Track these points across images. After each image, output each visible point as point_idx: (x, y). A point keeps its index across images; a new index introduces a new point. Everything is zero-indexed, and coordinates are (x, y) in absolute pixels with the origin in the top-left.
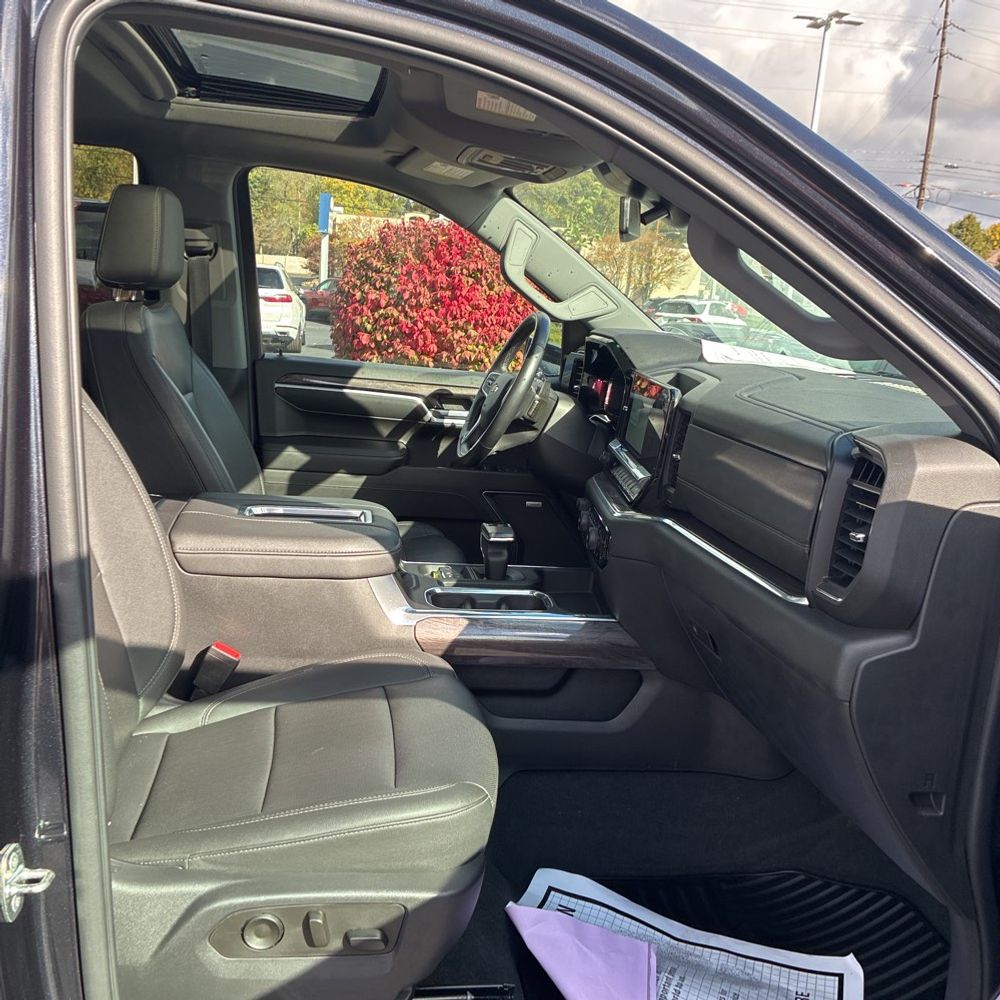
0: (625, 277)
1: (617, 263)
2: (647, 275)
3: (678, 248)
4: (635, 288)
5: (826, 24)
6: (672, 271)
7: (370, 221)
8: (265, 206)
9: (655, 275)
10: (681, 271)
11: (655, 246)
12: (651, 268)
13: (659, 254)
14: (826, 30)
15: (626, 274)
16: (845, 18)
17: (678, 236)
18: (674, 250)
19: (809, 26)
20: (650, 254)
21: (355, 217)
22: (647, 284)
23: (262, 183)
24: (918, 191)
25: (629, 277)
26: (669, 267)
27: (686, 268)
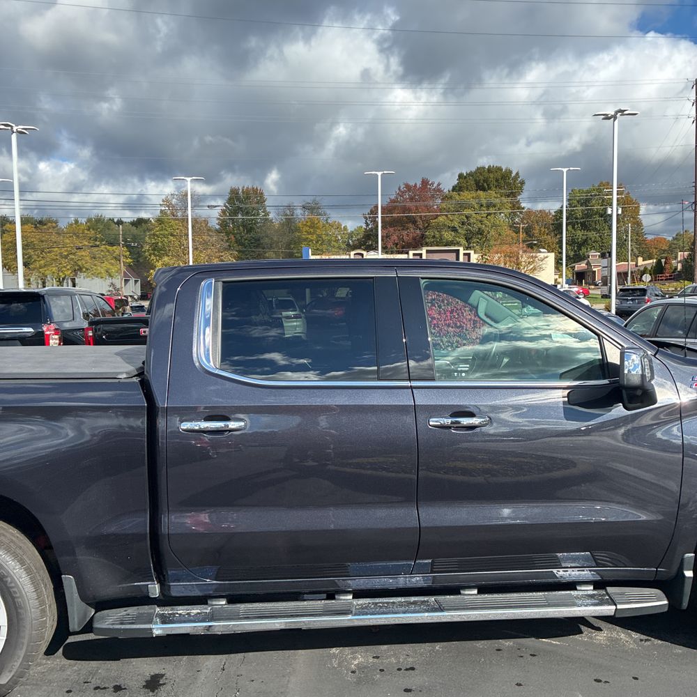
3: (536, 252)
5: (615, 117)
6: (534, 269)
8: (259, 254)
10: (540, 268)
11: (521, 253)
13: (524, 258)
14: (614, 121)
16: (625, 113)
17: (535, 244)
18: (534, 254)
19: (603, 119)
20: (518, 258)
21: (318, 257)
23: (256, 241)
24: (694, 206)
26: (532, 266)
27: (544, 266)
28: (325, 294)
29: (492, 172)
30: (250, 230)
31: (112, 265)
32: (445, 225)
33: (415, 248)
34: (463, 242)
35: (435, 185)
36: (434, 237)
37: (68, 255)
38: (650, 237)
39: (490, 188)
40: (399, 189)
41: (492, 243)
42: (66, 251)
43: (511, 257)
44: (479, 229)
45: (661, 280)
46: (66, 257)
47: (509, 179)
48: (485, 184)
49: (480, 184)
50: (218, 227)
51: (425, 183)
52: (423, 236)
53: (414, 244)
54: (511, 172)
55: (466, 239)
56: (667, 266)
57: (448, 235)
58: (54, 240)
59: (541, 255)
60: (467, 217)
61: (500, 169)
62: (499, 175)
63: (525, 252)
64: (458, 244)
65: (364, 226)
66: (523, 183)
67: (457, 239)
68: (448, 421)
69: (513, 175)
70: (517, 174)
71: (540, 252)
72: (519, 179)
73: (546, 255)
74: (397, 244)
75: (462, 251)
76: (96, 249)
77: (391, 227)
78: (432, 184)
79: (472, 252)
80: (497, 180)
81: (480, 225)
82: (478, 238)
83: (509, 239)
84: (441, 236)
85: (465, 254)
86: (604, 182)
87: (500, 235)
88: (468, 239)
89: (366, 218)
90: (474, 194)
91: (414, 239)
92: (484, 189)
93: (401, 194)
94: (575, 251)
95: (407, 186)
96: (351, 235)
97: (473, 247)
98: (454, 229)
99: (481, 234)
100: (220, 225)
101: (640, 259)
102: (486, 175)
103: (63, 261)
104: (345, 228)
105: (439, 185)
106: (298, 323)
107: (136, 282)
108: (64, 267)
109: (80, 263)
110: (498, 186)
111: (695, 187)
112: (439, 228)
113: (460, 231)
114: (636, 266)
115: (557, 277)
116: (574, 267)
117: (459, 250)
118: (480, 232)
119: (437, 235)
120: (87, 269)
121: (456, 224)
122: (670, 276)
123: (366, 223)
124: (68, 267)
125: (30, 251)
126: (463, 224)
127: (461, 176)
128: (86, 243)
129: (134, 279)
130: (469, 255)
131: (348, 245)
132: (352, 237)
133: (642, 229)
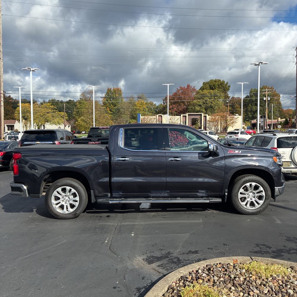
0: (220, 125)
1: (217, 121)
2: (226, 124)
3: (234, 116)
4: (223, 128)
5: (259, 65)
6: (233, 123)
7: (148, 117)
8: (119, 116)
9: (228, 123)
10: (235, 122)
11: (227, 116)
12: (227, 122)
13: (229, 118)
15: (220, 124)
17: (234, 112)
18: (233, 116)
20: (226, 118)
21: (144, 117)
22: (226, 127)
23: (118, 110)
24: (296, 98)
25: (221, 125)
26: (232, 121)
27: (237, 121)
28: (146, 132)
29: (216, 82)
30: (115, 106)
31: (60, 119)
32: (196, 104)
33: (184, 113)
34: (204, 111)
35: (193, 87)
36: (192, 109)
37: (43, 115)
38: (285, 109)
39: (215, 89)
40: (177, 89)
41: (216, 111)
42: (42, 114)
43: (223, 117)
44: (211, 105)
45: (287, 127)
46: (42, 116)
47: (223, 85)
48: (213, 87)
49: (212, 87)
50: (102, 104)
51: (188, 86)
52: (187, 109)
53: (183, 111)
54: (224, 82)
55: (205, 109)
56: (290, 122)
57: (198, 108)
58: (37, 110)
59: (236, 117)
60: (206, 101)
61: (220, 80)
62: (219, 83)
63: (229, 115)
64: (202, 112)
65: (163, 104)
66: (229, 86)
67: (202, 110)
68: (173, 159)
69: (225, 83)
70: (227, 83)
71: (236, 115)
72: (228, 85)
73: (238, 117)
74: (176, 112)
75: (203, 115)
76: (54, 113)
77: (174, 104)
78: (192, 87)
79: (207, 115)
80: (218, 85)
81: (211, 104)
82: (210, 109)
83: (224, 110)
84: (195, 108)
85: (204, 116)
86: (265, 86)
87: (219, 108)
88: (206, 110)
89: (164, 100)
90: (208, 91)
91: (183, 109)
92: (213, 89)
93: (178, 91)
94: (252, 115)
95: (181, 88)
96: (157, 108)
97: (208, 113)
98: (200, 106)
99: (211, 108)
100: (103, 103)
101: (279, 118)
102: (214, 83)
103: (41, 118)
104: (155, 105)
105: (194, 87)
106: (136, 143)
107: (69, 126)
108: (41, 120)
109: (48, 119)
110: (219, 88)
111: (296, 90)
112: (194, 105)
113: (202, 106)
114: (278, 121)
115: (244, 126)
116: (251, 121)
117: (202, 114)
118: (211, 107)
119: (193, 108)
120: (50, 121)
121: (201, 104)
122: (291, 126)
123: (164, 103)
124: (43, 120)
125: (28, 114)
126: (204, 103)
127: (204, 83)
128: (50, 111)
129: (68, 125)
130: (206, 116)
131: (156, 111)
132: (158, 108)
133: (281, 106)
